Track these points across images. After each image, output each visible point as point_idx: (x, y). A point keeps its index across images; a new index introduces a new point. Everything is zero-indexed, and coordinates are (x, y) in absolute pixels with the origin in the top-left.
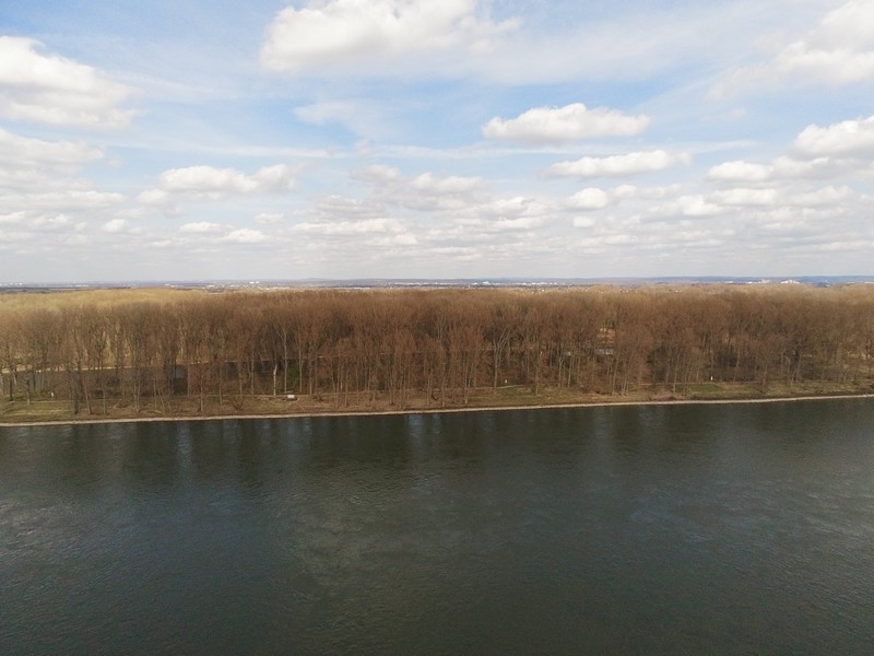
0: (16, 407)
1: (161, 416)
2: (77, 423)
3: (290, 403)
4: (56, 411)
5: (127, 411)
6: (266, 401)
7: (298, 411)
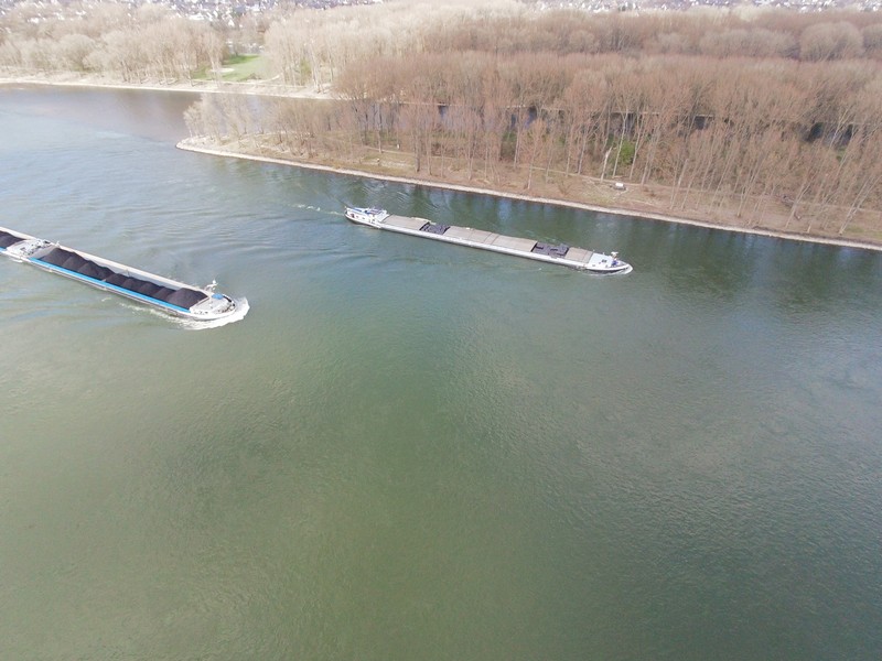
0: (372, 153)
1: (490, 187)
2: (420, 183)
3: (618, 194)
4: (401, 165)
6: (592, 186)
7: (626, 206)
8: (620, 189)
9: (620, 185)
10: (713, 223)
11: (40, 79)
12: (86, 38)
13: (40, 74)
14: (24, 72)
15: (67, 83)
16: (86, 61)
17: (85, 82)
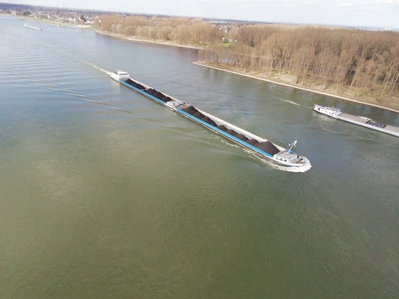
0: (275, 74)
1: (334, 94)
2: (297, 87)
4: (289, 80)
5: (319, 87)
11: (152, 41)
12: (171, 28)
13: (153, 40)
14: (147, 39)
15: (160, 43)
16: (169, 36)
17: (167, 43)
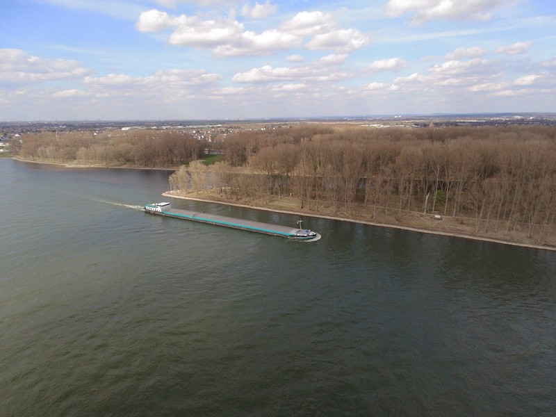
0: (274, 199)
1: (348, 218)
2: (302, 214)
3: (437, 222)
4: (292, 205)
5: (328, 211)
6: (418, 217)
7: (444, 229)
8: (438, 219)
9: (438, 216)
10: (510, 241)
11: (103, 165)
14: (96, 162)
17: (127, 166)
